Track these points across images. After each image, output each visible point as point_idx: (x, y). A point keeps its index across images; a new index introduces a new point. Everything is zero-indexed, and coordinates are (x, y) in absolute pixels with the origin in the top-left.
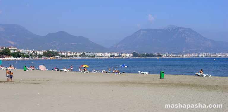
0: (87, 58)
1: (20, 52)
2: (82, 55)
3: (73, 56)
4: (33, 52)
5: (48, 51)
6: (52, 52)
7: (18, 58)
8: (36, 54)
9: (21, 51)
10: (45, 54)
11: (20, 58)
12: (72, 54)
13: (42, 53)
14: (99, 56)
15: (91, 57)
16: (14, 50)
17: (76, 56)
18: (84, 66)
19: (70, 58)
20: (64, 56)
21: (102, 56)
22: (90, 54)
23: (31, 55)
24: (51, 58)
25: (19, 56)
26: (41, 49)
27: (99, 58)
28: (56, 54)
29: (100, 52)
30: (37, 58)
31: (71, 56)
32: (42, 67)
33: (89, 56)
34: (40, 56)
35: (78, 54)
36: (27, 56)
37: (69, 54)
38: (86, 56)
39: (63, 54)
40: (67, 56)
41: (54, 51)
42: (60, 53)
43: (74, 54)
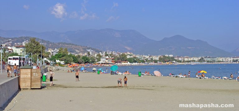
0: (205, 63)
1: (135, 58)
2: (200, 61)
3: (190, 61)
4: (148, 57)
5: (164, 56)
6: (168, 57)
7: (134, 64)
8: (152, 59)
9: (137, 56)
10: (160, 59)
11: (136, 63)
12: (190, 59)
13: (157, 59)
14: (220, 61)
15: (210, 62)
16: (130, 55)
17: (194, 61)
18: (202, 72)
19: (187, 63)
20: (180, 61)
21: (222, 61)
22: (209, 59)
23: (147, 60)
24: (167, 63)
25: (135, 62)
26: (156, 55)
27: (219, 63)
28: (173, 59)
29: (221, 57)
30: (153, 63)
31: (188, 62)
32: (157, 73)
33: (208, 62)
34: (156, 61)
35: (196, 59)
36: (143, 62)
37: (186, 59)
38: (204, 61)
39: (180, 59)
40: (184, 61)
41: (170, 56)
42: (176, 58)
43: (192, 59)
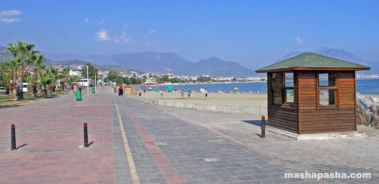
0: (238, 82)
1: (176, 78)
2: (233, 80)
3: (224, 81)
4: (187, 77)
5: (202, 77)
6: (205, 78)
7: (175, 84)
8: (191, 79)
9: (178, 77)
10: (198, 80)
11: (177, 83)
12: (224, 79)
13: (196, 79)
14: (250, 81)
15: (242, 81)
16: (171, 76)
17: (228, 81)
18: (235, 89)
19: (222, 82)
20: (216, 81)
21: (252, 81)
22: (241, 79)
23: (186, 80)
24: (204, 83)
25: (176, 82)
26: (194, 75)
27: (249, 82)
28: (209, 79)
29: (251, 77)
30: (191, 83)
31: (223, 81)
33: (240, 81)
34: (194, 81)
35: (230, 79)
36: (183, 82)
37: (221, 79)
38: (237, 80)
39: (215, 79)
40: (219, 81)
41: (206, 76)
42: (212, 78)
43: (226, 79)
